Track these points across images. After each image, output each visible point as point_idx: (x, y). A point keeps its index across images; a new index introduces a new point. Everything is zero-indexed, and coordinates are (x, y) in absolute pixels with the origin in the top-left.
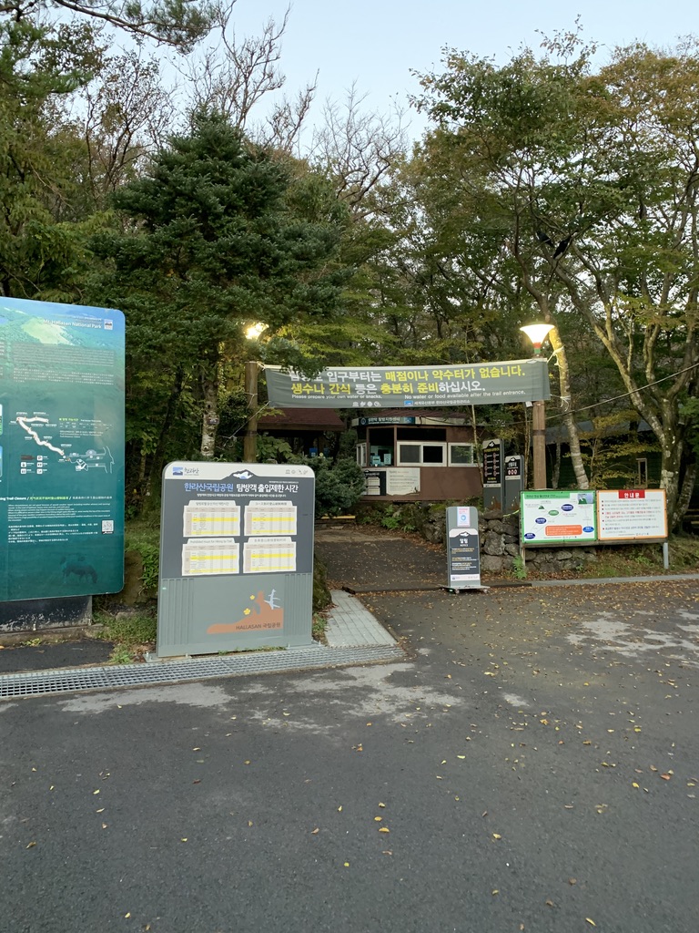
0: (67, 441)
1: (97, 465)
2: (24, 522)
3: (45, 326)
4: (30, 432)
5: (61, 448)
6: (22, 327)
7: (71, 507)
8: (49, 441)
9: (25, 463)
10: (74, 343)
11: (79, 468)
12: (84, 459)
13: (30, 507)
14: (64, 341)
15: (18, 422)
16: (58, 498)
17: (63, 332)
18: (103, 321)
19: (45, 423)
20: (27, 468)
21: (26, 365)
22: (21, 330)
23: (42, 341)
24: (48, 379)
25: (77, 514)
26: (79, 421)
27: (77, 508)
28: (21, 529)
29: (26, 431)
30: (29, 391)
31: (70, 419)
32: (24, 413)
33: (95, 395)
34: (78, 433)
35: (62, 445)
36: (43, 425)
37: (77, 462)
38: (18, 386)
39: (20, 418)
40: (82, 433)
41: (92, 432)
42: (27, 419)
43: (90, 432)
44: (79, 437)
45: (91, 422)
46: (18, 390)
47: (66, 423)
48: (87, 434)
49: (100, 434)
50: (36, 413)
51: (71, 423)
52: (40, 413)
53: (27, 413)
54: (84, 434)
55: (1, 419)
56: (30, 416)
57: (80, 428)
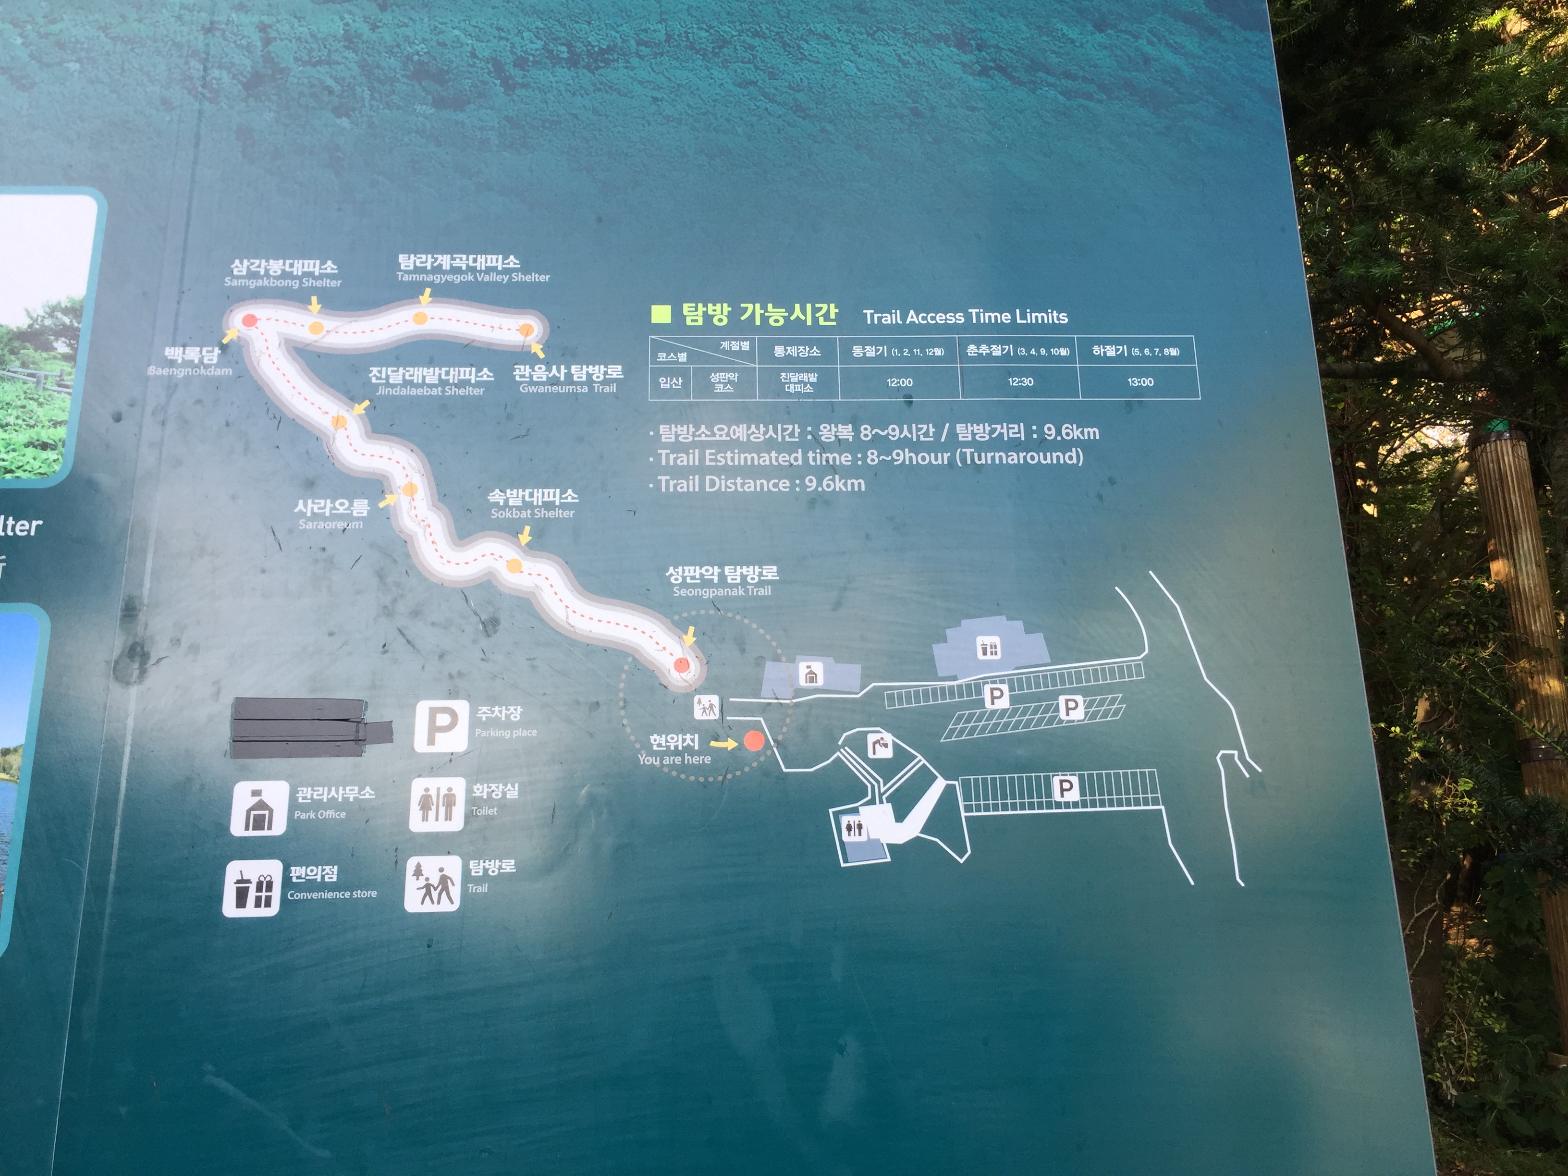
1: (1066, 791)
4: (358, 449)
5: (675, 613)
11: (875, 830)
12: (920, 726)
15: (236, 354)
19: (502, 358)
20: (296, 844)
26: (850, 323)
29: (313, 444)
30: (363, 66)
31: (752, 310)
32: (300, 267)
33: (984, 72)
34: (840, 445)
35: (675, 575)
36: (486, 375)
37: (847, 756)
38: (263, 28)
39: (262, 311)
40: (882, 444)
41: (982, 431)
42: (329, 323)
43: (964, 432)
44: (859, 484)
45: (968, 327)
46: (268, 58)
47: (716, 346)
48: (934, 447)
49: (1065, 446)
50: (426, 260)
51: (767, 349)
52: (462, 261)
53: (330, 267)
54: (902, 456)
55: (70, 333)
56: (363, 293)
57: (855, 393)
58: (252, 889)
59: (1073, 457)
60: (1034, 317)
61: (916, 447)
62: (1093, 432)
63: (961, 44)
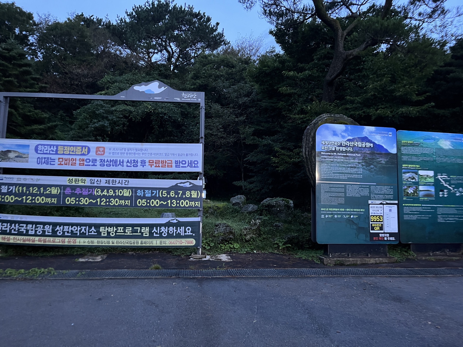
0: (453, 184)
2: (442, 214)
3: (444, 142)
4: (442, 181)
5: (452, 187)
7: (456, 209)
8: (448, 184)
9: (441, 193)
10: (454, 148)
11: (457, 195)
12: (459, 191)
13: (444, 209)
14: (451, 147)
16: (452, 206)
17: (450, 144)
19: (446, 178)
21: (440, 156)
22: (438, 144)
23: (444, 148)
24: (446, 161)
25: (458, 212)
26: (457, 177)
27: (458, 210)
28: (442, 217)
30: (441, 166)
31: (454, 176)
32: (440, 174)
33: (461, 167)
37: (457, 192)
38: (438, 164)
39: (439, 176)
41: (461, 181)
44: (457, 183)
45: (460, 177)
46: (438, 166)
47: (452, 178)
51: (454, 178)
52: (445, 174)
55: (433, 177)
56: (442, 175)
57: (457, 180)
58: (441, 196)
61: (459, 182)
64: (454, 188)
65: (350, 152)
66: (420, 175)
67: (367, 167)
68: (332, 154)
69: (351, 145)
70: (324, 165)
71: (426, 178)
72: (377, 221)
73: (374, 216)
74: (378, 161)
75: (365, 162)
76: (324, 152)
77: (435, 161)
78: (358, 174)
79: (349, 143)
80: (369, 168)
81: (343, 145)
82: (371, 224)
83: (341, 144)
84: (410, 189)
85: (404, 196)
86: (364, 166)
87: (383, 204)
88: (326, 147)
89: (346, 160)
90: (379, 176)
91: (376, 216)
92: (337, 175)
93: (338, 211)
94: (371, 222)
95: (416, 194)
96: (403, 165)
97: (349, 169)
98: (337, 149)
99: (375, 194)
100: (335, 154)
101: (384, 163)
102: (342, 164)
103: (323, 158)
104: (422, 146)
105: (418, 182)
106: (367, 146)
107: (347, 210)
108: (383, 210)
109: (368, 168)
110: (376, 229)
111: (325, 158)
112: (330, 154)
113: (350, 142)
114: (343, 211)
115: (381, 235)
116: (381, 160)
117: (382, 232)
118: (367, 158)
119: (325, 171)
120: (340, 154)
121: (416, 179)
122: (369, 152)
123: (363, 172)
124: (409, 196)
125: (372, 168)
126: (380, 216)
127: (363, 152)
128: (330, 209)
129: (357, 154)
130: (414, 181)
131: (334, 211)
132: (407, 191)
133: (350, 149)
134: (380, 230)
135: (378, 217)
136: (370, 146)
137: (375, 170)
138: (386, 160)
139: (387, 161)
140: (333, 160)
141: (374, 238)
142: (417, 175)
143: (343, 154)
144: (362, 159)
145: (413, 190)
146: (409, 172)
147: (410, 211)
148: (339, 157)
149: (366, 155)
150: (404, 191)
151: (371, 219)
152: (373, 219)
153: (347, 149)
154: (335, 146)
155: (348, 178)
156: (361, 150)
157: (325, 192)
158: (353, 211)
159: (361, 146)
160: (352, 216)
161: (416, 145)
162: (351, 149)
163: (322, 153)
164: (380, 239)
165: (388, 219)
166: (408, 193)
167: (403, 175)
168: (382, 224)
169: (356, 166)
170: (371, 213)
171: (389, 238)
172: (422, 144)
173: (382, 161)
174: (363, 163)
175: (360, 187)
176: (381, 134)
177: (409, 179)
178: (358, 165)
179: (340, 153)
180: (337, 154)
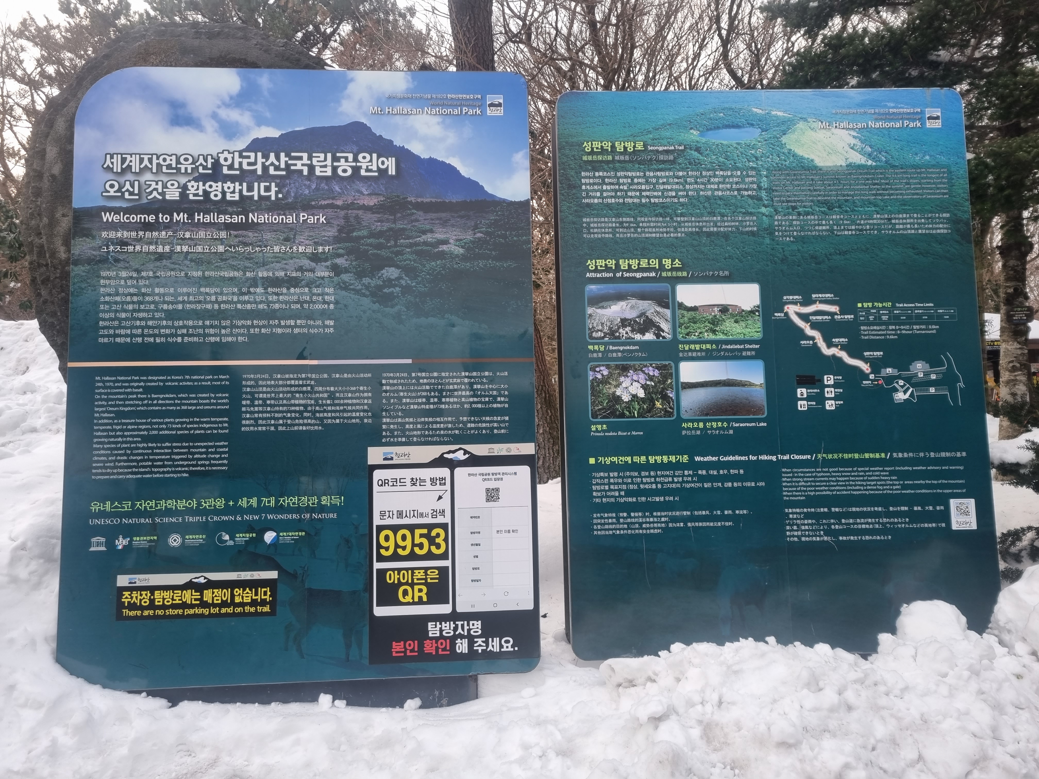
0: (873, 345)
1: (932, 390)
2: (811, 501)
3: (821, 135)
4: (810, 332)
5: (866, 360)
6: (784, 139)
7: (892, 473)
8: (843, 348)
9: (804, 390)
10: (873, 159)
11: (900, 396)
12: (908, 380)
13: (821, 473)
14: (858, 159)
15: (786, 314)
16: (867, 456)
17: (853, 141)
18: (922, 112)
19: (832, 314)
20: (808, 399)
21: (794, 208)
22: (782, 146)
23: (819, 162)
24: (832, 231)
25: (904, 487)
26: (894, 306)
27: (903, 476)
28: (806, 516)
29: (801, 331)
30: (802, 256)
31: (876, 304)
32: (795, 297)
33: (918, 254)
34: (892, 330)
35: (866, 354)
36: (830, 317)
37: (895, 385)
38: (783, 248)
39: (790, 306)
40: (900, 330)
41: (918, 327)
42: (802, 308)
43: (915, 327)
44: (896, 337)
45: (915, 307)
46: (784, 255)
47: (869, 311)
48: (909, 330)
49: (933, 329)
50: (817, 295)
51: (879, 311)
52: (824, 295)
53: (800, 297)
54: (904, 332)
55: (758, 311)
56: (807, 302)
57: (895, 320)
58: (802, 406)
59: (934, 332)
60: (927, 305)
61: (906, 330)
62: (938, 327)
63: (913, 248)
64: (876, 366)
65: (264, 204)
66: (681, 305)
67: (360, 275)
68: (164, 218)
69: (272, 171)
70: (117, 277)
71: (715, 322)
72: (413, 556)
73: (395, 529)
74: (425, 243)
75: (349, 252)
76: (116, 211)
77: (770, 231)
78: (310, 316)
79: (260, 160)
80: (374, 282)
81: (225, 171)
82: (382, 573)
83: (217, 165)
84: (625, 382)
85: (595, 415)
86: (346, 271)
87: (452, 465)
88: (128, 186)
89: (240, 249)
90: (431, 320)
91: (412, 528)
92: (190, 323)
93: (190, 511)
94: (381, 558)
95: (658, 405)
96: (591, 264)
97: (260, 290)
98: (193, 191)
99: (408, 413)
100: (182, 217)
101: (461, 251)
102: (219, 268)
103: (108, 242)
104: (695, 165)
105: (675, 341)
106: (363, 173)
107: (243, 503)
108: (447, 496)
109: (366, 280)
110: (409, 599)
111: (123, 243)
112: (151, 218)
113: (266, 157)
114: (216, 512)
115: (433, 630)
116: (440, 235)
117: (445, 609)
118: (365, 233)
119: (119, 307)
120: (208, 219)
121: (665, 326)
122: (372, 202)
123: (336, 303)
124: (622, 415)
125: (389, 282)
126: (430, 527)
127: (339, 203)
128: (142, 505)
129: (303, 216)
130: (649, 336)
131: (169, 512)
132: (609, 390)
133: (268, 189)
134: (429, 602)
135: (418, 532)
136: (383, 172)
137: (406, 290)
138: (469, 236)
139: (478, 243)
140: (167, 248)
141: (397, 647)
142: (667, 307)
143: (222, 219)
144: (337, 240)
145: (644, 387)
146: (620, 297)
147: (629, 493)
148: (202, 234)
149: (357, 217)
150: (596, 393)
151: (379, 546)
152: (391, 544)
153: (250, 189)
154: (183, 180)
155: (249, 336)
156: (331, 190)
157: (120, 415)
158: (279, 509)
159: (329, 173)
160: (269, 536)
161: (661, 157)
162: (274, 188)
163: (107, 217)
164: (429, 648)
165: (476, 539)
166: (618, 399)
167: (590, 310)
168: (443, 571)
169: (299, 274)
170: (382, 514)
171: (480, 641)
172: (696, 154)
173: (445, 242)
174: (339, 256)
175: (320, 382)
176: (443, 106)
177: (624, 332)
178: (312, 270)
179: (207, 212)
180: (191, 217)
